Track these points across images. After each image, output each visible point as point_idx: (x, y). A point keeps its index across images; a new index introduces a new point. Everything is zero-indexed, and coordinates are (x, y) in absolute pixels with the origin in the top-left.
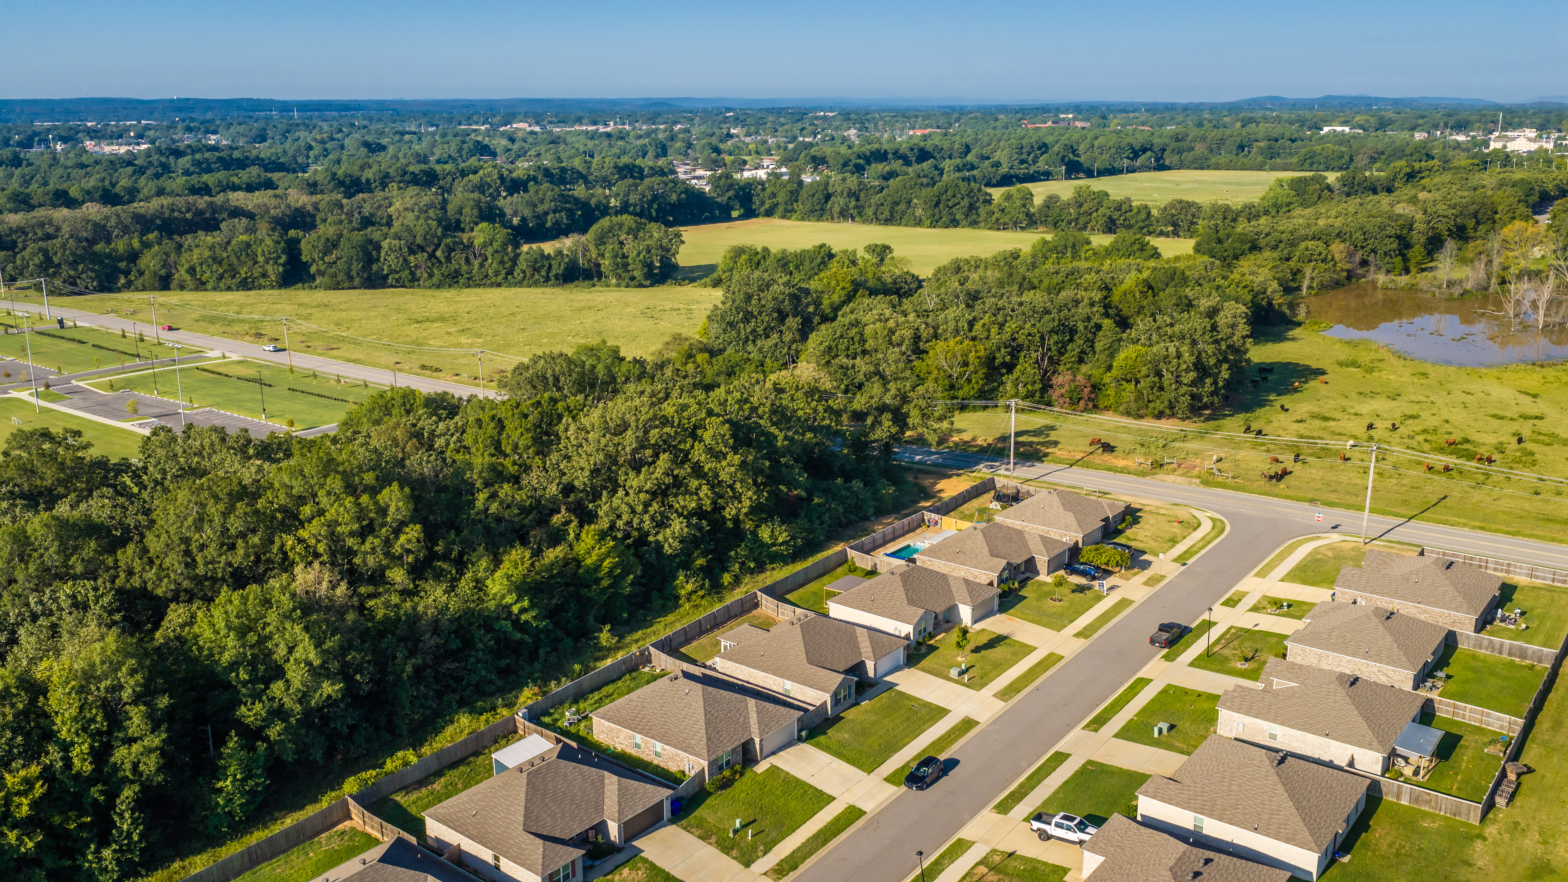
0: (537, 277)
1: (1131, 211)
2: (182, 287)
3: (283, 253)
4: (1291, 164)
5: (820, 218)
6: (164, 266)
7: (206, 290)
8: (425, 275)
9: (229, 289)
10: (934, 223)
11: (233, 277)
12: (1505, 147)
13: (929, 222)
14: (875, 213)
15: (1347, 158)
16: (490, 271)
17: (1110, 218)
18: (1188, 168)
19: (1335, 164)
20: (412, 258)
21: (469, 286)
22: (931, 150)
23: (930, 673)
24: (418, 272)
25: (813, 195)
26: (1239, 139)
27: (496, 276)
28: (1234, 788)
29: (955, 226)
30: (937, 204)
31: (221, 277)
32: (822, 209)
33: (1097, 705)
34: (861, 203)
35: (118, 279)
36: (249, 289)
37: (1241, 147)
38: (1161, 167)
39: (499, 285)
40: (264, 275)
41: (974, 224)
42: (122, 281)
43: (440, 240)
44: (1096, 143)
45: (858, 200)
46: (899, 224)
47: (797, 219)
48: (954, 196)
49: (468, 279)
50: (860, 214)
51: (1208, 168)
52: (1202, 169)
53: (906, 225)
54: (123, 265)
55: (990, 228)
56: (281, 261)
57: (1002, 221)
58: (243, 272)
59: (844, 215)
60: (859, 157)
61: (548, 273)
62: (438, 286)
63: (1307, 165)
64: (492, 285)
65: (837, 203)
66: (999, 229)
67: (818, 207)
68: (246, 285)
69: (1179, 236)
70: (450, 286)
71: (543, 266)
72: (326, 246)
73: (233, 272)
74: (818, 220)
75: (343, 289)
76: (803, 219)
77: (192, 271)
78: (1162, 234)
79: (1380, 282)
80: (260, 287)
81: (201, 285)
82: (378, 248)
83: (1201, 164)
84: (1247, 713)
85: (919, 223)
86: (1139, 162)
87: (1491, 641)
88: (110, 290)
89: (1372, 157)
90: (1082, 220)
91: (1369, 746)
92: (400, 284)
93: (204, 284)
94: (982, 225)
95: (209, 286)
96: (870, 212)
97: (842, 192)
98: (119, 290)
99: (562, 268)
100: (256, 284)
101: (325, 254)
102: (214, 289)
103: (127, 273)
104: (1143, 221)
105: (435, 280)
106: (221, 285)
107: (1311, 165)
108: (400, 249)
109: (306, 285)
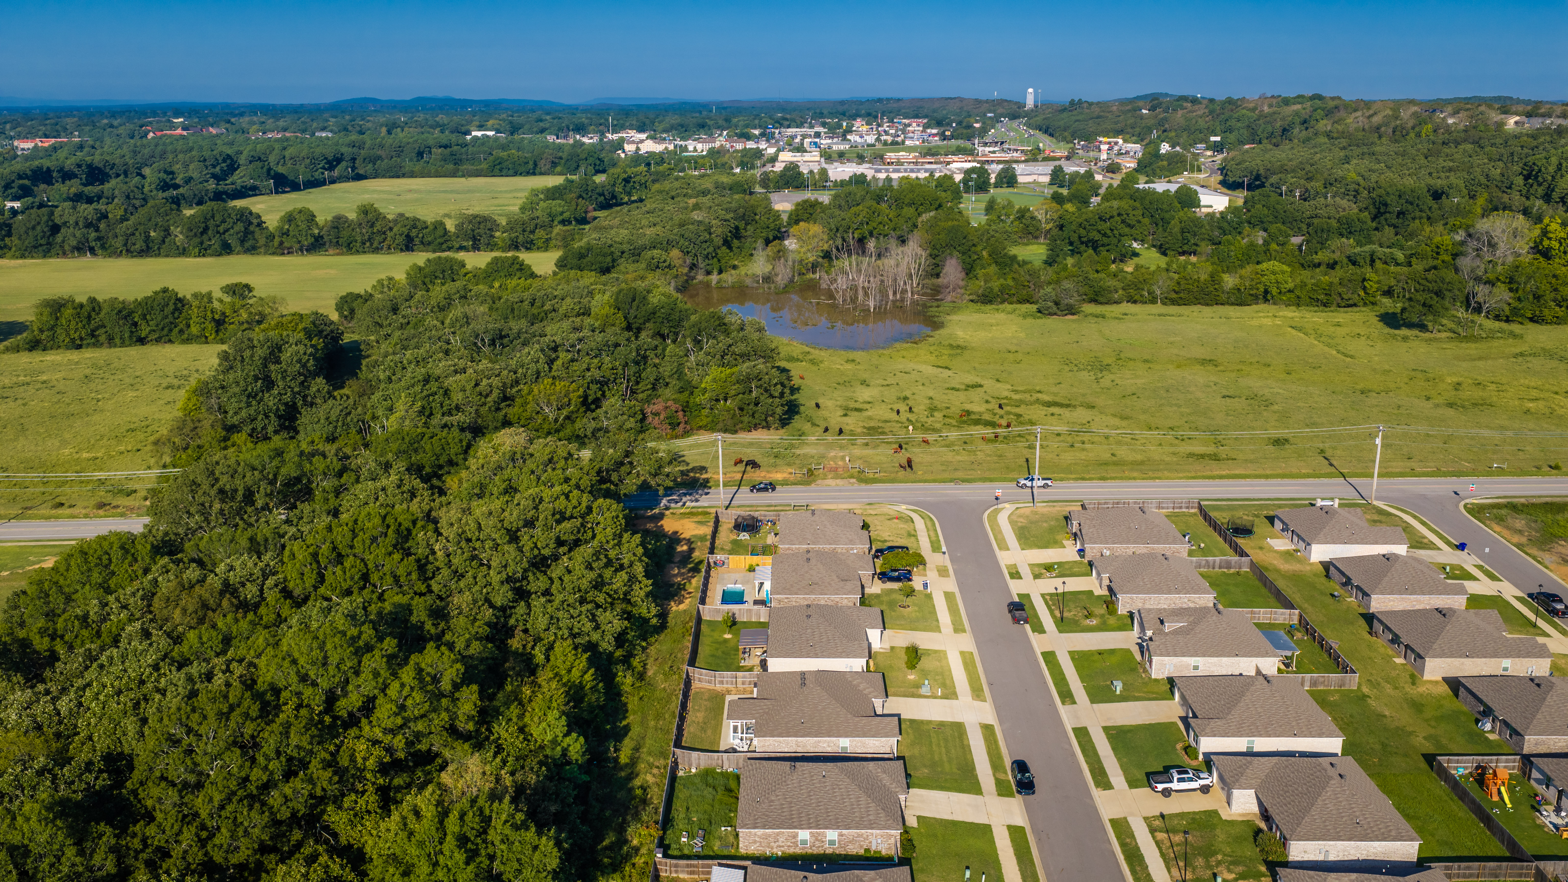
1: (426, 228)
4: (482, 170)
5: (46, 254)
10: (203, 252)
12: (638, 149)
13: (197, 250)
14: (125, 245)
15: (531, 163)
17: (408, 236)
18: (384, 177)
19: (522, 169)
22: (101, 165)
23: (905, 696)
25: (34, 228)
26: (417, 146)
28: (1260, 710)
29: (229, 254)
30: (205, 230)
32: (48, 244)
33: (1045, 683)
34: (102, 234)
37: (420, 154)
38: (359, 177)
41: (252, 250)
44: (287, 154)
45: (97, 230)
46: (158, 255)
47: (14, 257)
48: (224, 221)
50: (103, 247)
51: (404, 176)
52: (398, 177)
53: (167, 256)
55: (274, 254)
57: (286, 244)
59: (82, 248)
60: (20, 177)
63: (497, 171)
65: (69, 236)
66: (283, 254)
67: (43, 242)
69: (479, 250)
74: (44, 257)
76: (23, 257)
78: (461, 248)
79: (714, 283)
83: (397, 173)
84: (1176, 655)
85: (183, 252)
86: (336, 173)
87: (1207, 561)
89: (553, 162)
90: (378, 239)
91: (1266, 655)
94: (262, 250)
96: (118, 243)
97: (77, 223)
104: (441, 237)
107: (501, 170)
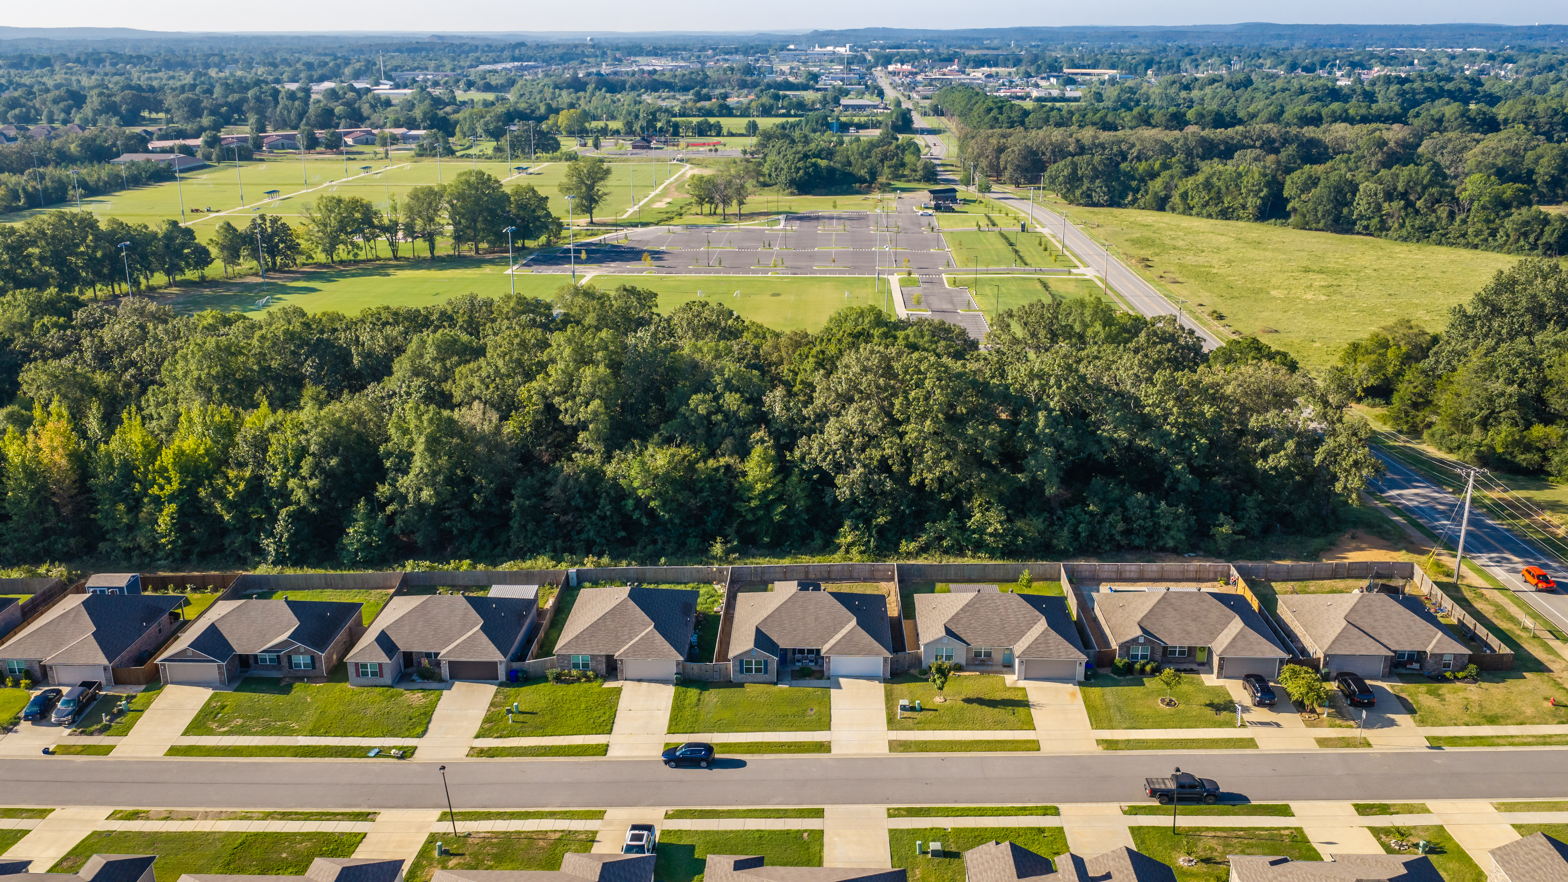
0: (1522, 243)
2: (1173, 210)
3: (1265, 186)
6: (1165, 188)
7: (1191, 215)
8: (1396, 225)
9: (1210, 216)
11: (1216, 205)
16: (1470, 231)
20: (1386, 205)
21: (1440, 243)
24: (1390, 222)
27: (1476, 236)
31: (1206, 204)
35: (1127, 196)
36: (1227, 219)
39: (1476, 247)
40: (1244, 207)
42: (1130, 198)
43: (1425, 188)
49: (1444, 235)
54: (1134, 184)
56: (1262, 194)
58: (1227, 200)
61: (1537, 240)
62: (1405, 240)
64: (1467, 245)
68: (1225, 214)
70: (1418, 241)
71: (1533, 231)
72: (1305, 183)
73: (1219, 199)
75: (1310, 229)
77: (1184, 196)
80: (1238, 218)
81: (1188, 210)
82: (1355, 189)
88: (1119, 205)
92: (1367, 231)
93: (1191, 209)
95: (1194, 212)
98: (1125, 206)
99: (1555, 235)
100: (1235, 214)
101: (1303, 192)
102: (1198, 215)
103: (1137, 191)
105: (1404, 232)
106: (1204, 211)
108: (1376, 194)
109: (1278, 221)
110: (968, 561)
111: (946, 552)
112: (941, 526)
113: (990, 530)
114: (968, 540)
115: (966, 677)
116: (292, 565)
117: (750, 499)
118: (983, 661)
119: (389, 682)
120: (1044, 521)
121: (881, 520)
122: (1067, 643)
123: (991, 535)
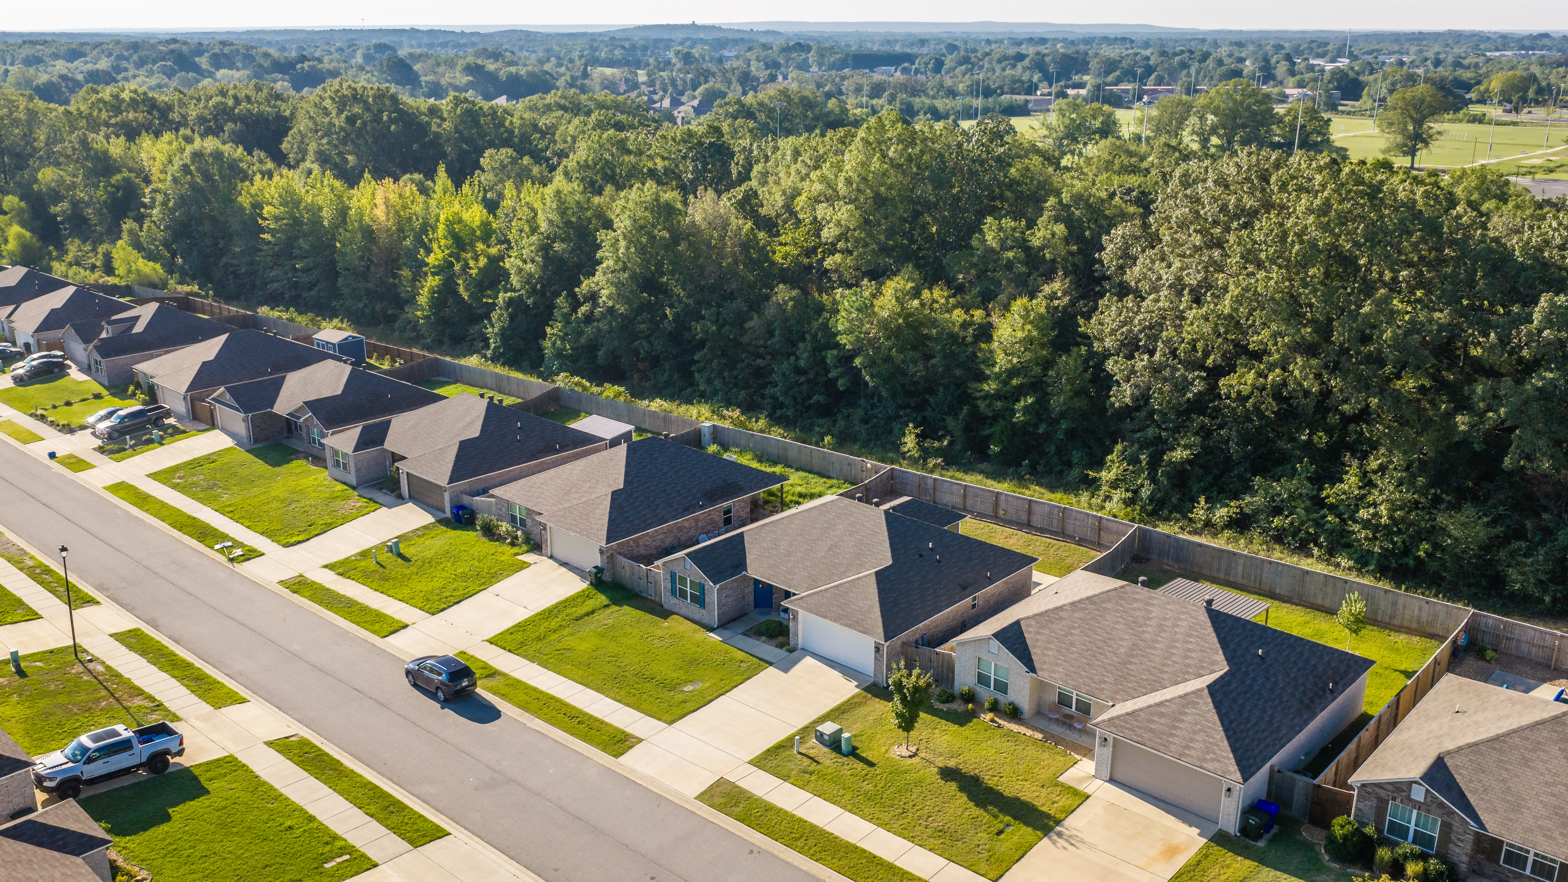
110: (1312, 565)
111: (1279, 538)
112: (1281, 488)
113: (1363, 514)
114: (1319, 524)
115: (1009, 733)
116: (503, 364)
117: (985, 378)
118: (1070, 717)
119: (354, 482)
120: (1494, 523)
121: (1179, 454)
122: (1219, 734)
123: (1366, 524)
